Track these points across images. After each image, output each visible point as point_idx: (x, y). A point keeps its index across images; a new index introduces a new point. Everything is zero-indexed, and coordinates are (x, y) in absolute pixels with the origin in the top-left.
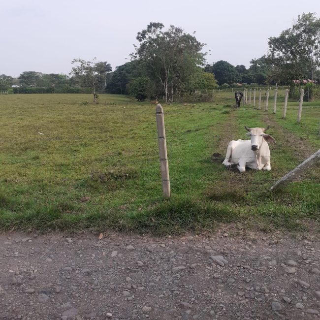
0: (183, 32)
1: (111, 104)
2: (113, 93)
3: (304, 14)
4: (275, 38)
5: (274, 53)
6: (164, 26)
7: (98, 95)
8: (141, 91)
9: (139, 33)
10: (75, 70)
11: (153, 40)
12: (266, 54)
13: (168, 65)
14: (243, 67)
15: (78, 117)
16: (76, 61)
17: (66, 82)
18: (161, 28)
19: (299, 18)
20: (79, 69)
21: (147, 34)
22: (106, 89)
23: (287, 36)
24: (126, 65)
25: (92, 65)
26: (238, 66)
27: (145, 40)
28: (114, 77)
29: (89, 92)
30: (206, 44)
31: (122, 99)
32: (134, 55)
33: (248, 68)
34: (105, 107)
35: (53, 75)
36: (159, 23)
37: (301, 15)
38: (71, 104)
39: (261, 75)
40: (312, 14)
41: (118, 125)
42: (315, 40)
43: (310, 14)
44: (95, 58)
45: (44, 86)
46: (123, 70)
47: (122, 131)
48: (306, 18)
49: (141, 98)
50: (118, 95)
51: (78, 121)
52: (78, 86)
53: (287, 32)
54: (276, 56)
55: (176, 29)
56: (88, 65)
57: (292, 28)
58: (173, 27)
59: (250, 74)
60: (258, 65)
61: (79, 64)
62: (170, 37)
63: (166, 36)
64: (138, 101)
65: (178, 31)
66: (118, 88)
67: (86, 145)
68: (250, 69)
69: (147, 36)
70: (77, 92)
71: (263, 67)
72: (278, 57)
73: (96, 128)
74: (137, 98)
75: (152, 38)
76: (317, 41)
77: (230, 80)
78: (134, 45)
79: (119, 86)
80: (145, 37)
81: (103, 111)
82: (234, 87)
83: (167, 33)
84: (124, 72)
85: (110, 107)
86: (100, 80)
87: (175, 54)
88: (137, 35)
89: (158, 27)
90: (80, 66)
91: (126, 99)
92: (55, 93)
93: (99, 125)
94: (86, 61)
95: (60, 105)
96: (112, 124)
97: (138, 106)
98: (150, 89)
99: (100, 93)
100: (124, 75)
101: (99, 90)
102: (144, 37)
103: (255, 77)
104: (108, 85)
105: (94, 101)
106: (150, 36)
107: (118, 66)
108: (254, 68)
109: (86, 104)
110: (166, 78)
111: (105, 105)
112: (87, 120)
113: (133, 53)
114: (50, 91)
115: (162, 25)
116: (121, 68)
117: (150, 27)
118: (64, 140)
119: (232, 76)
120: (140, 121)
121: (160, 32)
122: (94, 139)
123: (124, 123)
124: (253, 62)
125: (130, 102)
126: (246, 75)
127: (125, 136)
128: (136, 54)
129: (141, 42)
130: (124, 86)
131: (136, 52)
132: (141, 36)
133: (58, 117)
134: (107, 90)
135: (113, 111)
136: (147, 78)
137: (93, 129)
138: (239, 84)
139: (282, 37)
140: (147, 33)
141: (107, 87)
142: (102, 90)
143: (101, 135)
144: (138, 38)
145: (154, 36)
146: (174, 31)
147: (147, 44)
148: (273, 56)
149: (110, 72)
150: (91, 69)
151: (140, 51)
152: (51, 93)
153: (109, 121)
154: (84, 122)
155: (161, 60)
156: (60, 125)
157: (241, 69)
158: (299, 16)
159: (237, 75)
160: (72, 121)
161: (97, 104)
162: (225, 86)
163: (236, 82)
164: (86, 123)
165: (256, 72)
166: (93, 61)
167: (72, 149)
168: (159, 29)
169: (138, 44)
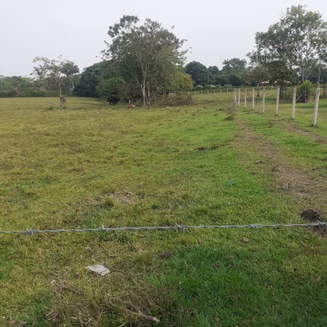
0: (161, 27)
1: (81, 108)
2: (81, 96)
3: (293, 7)
4: (262, 33)
5: (260, 50)
6: (139, 20)
7: (66, 98)
8: (113, 93)
9: (111, 28)
10: (37, 70)
11: (127, 35)
12: (251, 52)
13: (145, 64)
14: (215, 68)
15: (39, 128)
16: (38, 59)
17: (30, 85)
18: (135, 22)
19: (288, 12)
20: (41, 68)
21: (120, 29)
22: (73, 92)
23: (275, 31)
24: (95, 66)
25: (57, 64)
26: (210, 67)
27: (118, 35)
28: (82, 78)
29: (55, 96)
30: (186, 40)
31: (92, 102)
32: (106, 52)
33: (220, 69)
34: (74, 112)
35: (15, 77)
36: (133, 17)
37: (290, 8)
38: (34, 109)
39: (234, 76)
40: (301, 6)
41: (95, 138)
42: (304, 35)
43: (300, 7)
44: (61, 56)
45: (5, 89)
46: (91, 71)
47: (103, 150)
48: (296, 10)
49: (114, 101)
50: (87, 98)
51: (39, 133)
52: (43, 89)
53: (276, 26)
54: (262, 54)
55: (153, 23)
56: (52, 64)
57: (280, 22)
58: (149, 20)
59: (223, 75)
60: (231, 66)
61: (42, 63)
62: (147, 32)
63: (141, 31)
64: (110, 104)
65: (155, 25)
66: (87, 90)
67: (48, 180)
68: (223, 70)
69: (120, 31)
70: (42, 95)
71: (236, 68)
72: (264, 54)
73: (63, 144)
74: (108, 101)
75: (126, 32)
76: (306, 37)
77: (204, 81)
78: (105, 41)
79: (88, 88)
80: (118, 33)
81: (72, 118)
82: (208, 88)
83: (142, 28)
84: (92, 73)
85: (80, 112)
86: (66, 82)
87: (153, 51)
88: (109, 29)
89: (133, 20)
90: (43, 65)
91: (97, 103)
92: (18, 97)
93: (68, 140)
94: (50, 59)
95: (21, 111)
96: (85, 137)
97: (114, 111)
98: (123, 92)
99: (67, 96)
100: (93, 76)
101: (66, 93)
102: (116, 32)
103: (229, 78)
104: (75, 88)
105: (61, 106)
106: (124, 30)
107: (87, 67)
108: (226, 69)
109: (51, 109)
110: (142, 78)
111: (74, 109)
112: (51, 132)
113: (105, 50)
114: (12, 95)
115: (136, 18)
116: (90, 69)
117: (122, 20)
118: (13, 171)
119: (205, 77)
120: (123, 132)
121: (134, 27)
122: (61, 166)
123: (103, 136)
124: (226, 62)
125: (102, 105)
126: (219, 76)
127: (109, 158)
128: (108, 51)
129: (113, 38)
130: (93, 88)
131: (108, 49)
132: (114, 31)
133: (13, 128)
134: (75, 93)
135: (84, 117)
136: (121, 79)
137: (61, 146)
138: (213, 86)
139: (270, 32)
140: (120, 27)
141: (75, 90)
142: (70, 93)
143: (71, 157)
144: (110, 33)
145: (128, 31)
146: (150, 25)
147: (121, 40)
148: (259, 53)
149: (77, 74)
150: (56, 69)
151: (113, 49)
152: (14, 97)
153: (81, 133)
154: (48, 135)
155: (136, 58)
156: (13, 140)
157: (214, 70)
158: (288, 9)
159: (211, 77)
160: (32, 134)
161: (64, 108)
162: (199, 88)
163: (210, 83)
164: (49, 137)
165: (229, 72)
166: (59, 60)
167: (23, 192)
168: (133, 23)
169: (110, 41)
